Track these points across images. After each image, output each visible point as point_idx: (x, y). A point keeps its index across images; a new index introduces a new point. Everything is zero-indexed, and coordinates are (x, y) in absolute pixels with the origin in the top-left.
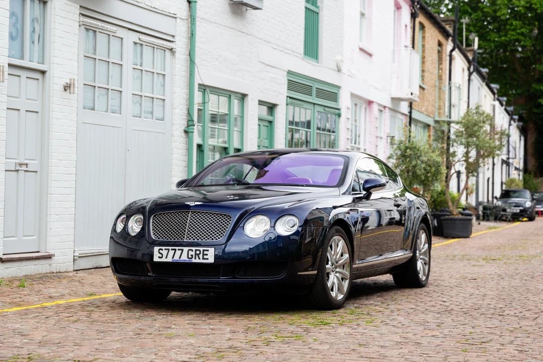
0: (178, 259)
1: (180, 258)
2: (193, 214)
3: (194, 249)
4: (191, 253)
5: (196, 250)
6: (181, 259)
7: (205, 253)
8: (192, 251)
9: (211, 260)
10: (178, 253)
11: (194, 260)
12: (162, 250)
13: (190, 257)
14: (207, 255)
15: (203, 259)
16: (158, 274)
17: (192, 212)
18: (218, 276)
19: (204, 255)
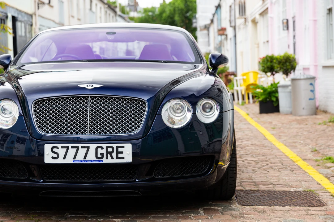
0: (82, 159)
1: (85, 158)
2: (93, 99)
3: (104, 146)
4: (100, 151)
5: (107, 148)
6: (87, 159)
7: (120, 150)
8: (102, 148)
10: (82, 152)
11: (105, 161)
12: (57, 148)
13: (99, 156)
14: (122, 153)
15: (118, 158)
16: (49, 178)
17: (91, 97)
18: (133, 178)
19: (118, 153)
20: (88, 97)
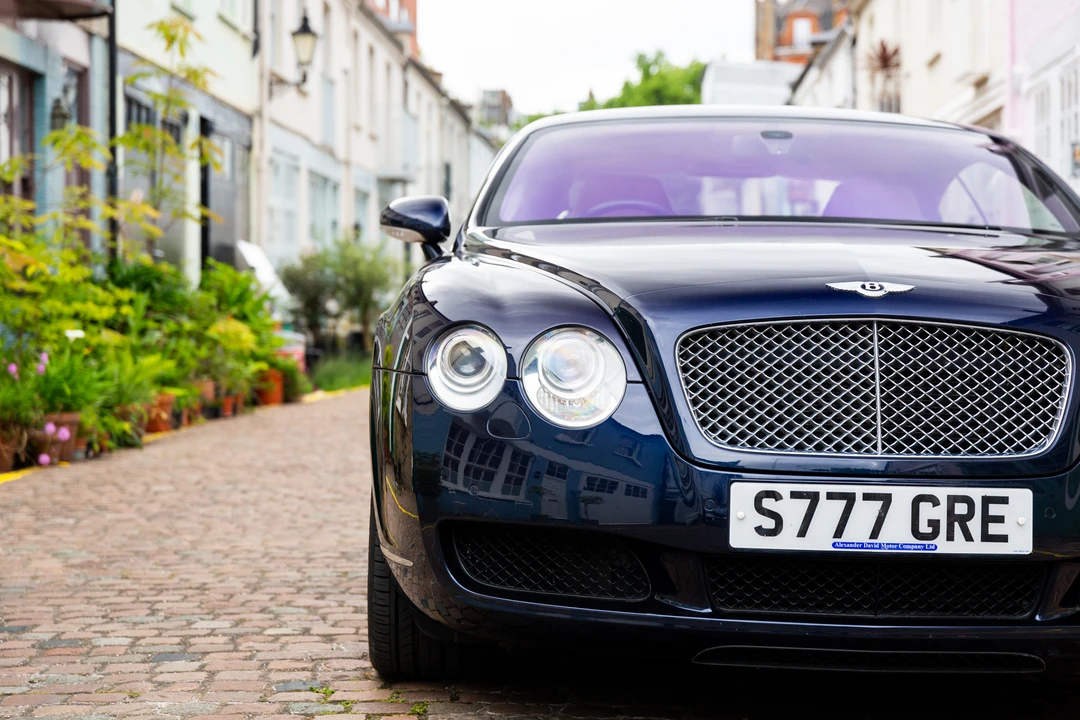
0: (865, 538)
1: (875, 534)
2: (886, 333)
3: (942, 493)
4: (927, 511)
5: (953, 500)
6: (883, 538)
7: (995, 510)
8: (935, 502)
9: (1019, 539)
10: (865, 514)
11: (943, 546)
12: (777, 496)
13: (924, 528)
14: (1000, 519)
15: (986, 537)
16: (730, 602)
17: (880, 324)
18: (1025, 612)
19: (987, 519)
20: (870, 324)
